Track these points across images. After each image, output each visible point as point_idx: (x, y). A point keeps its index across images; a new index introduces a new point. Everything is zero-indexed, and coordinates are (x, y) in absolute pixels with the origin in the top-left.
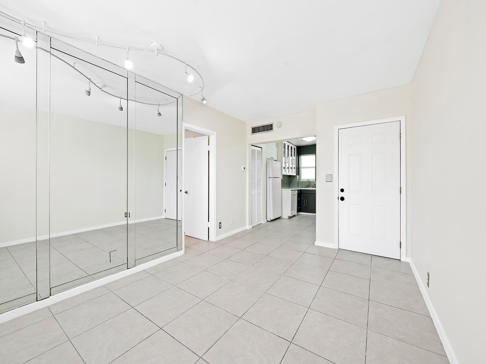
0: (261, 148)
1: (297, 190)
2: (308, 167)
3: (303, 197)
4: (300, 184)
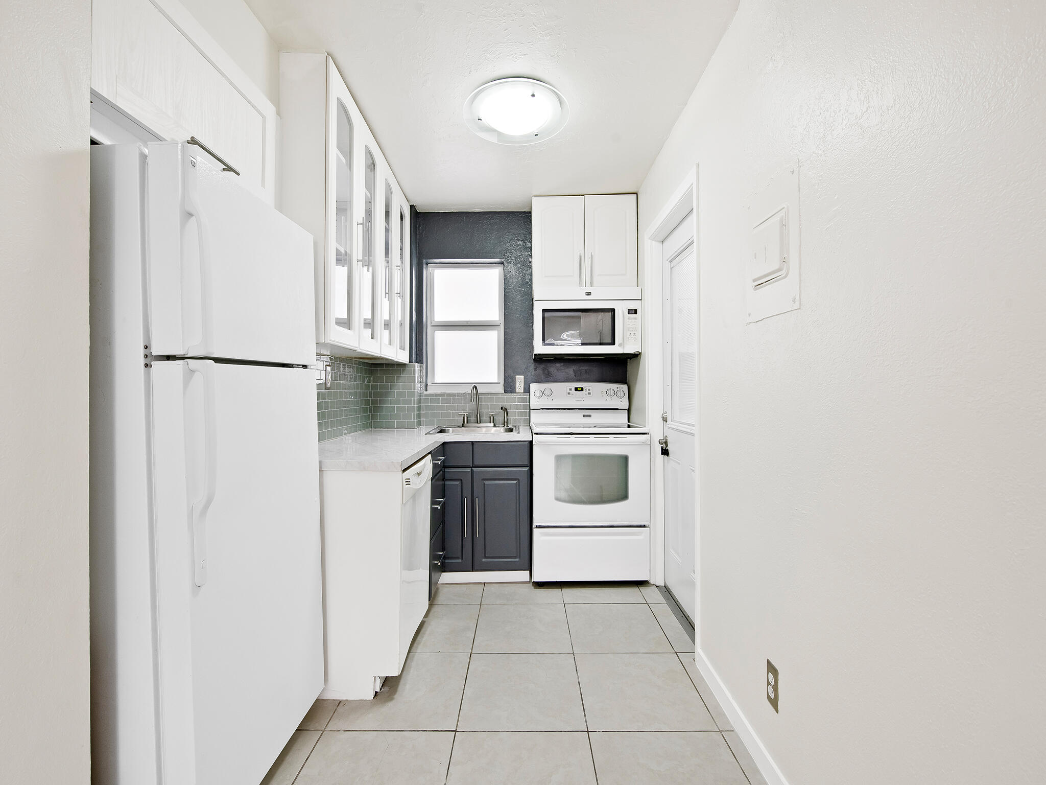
1: (430, 455)
2: (467, 324)
3: (458, 483)
4: (427, 408)
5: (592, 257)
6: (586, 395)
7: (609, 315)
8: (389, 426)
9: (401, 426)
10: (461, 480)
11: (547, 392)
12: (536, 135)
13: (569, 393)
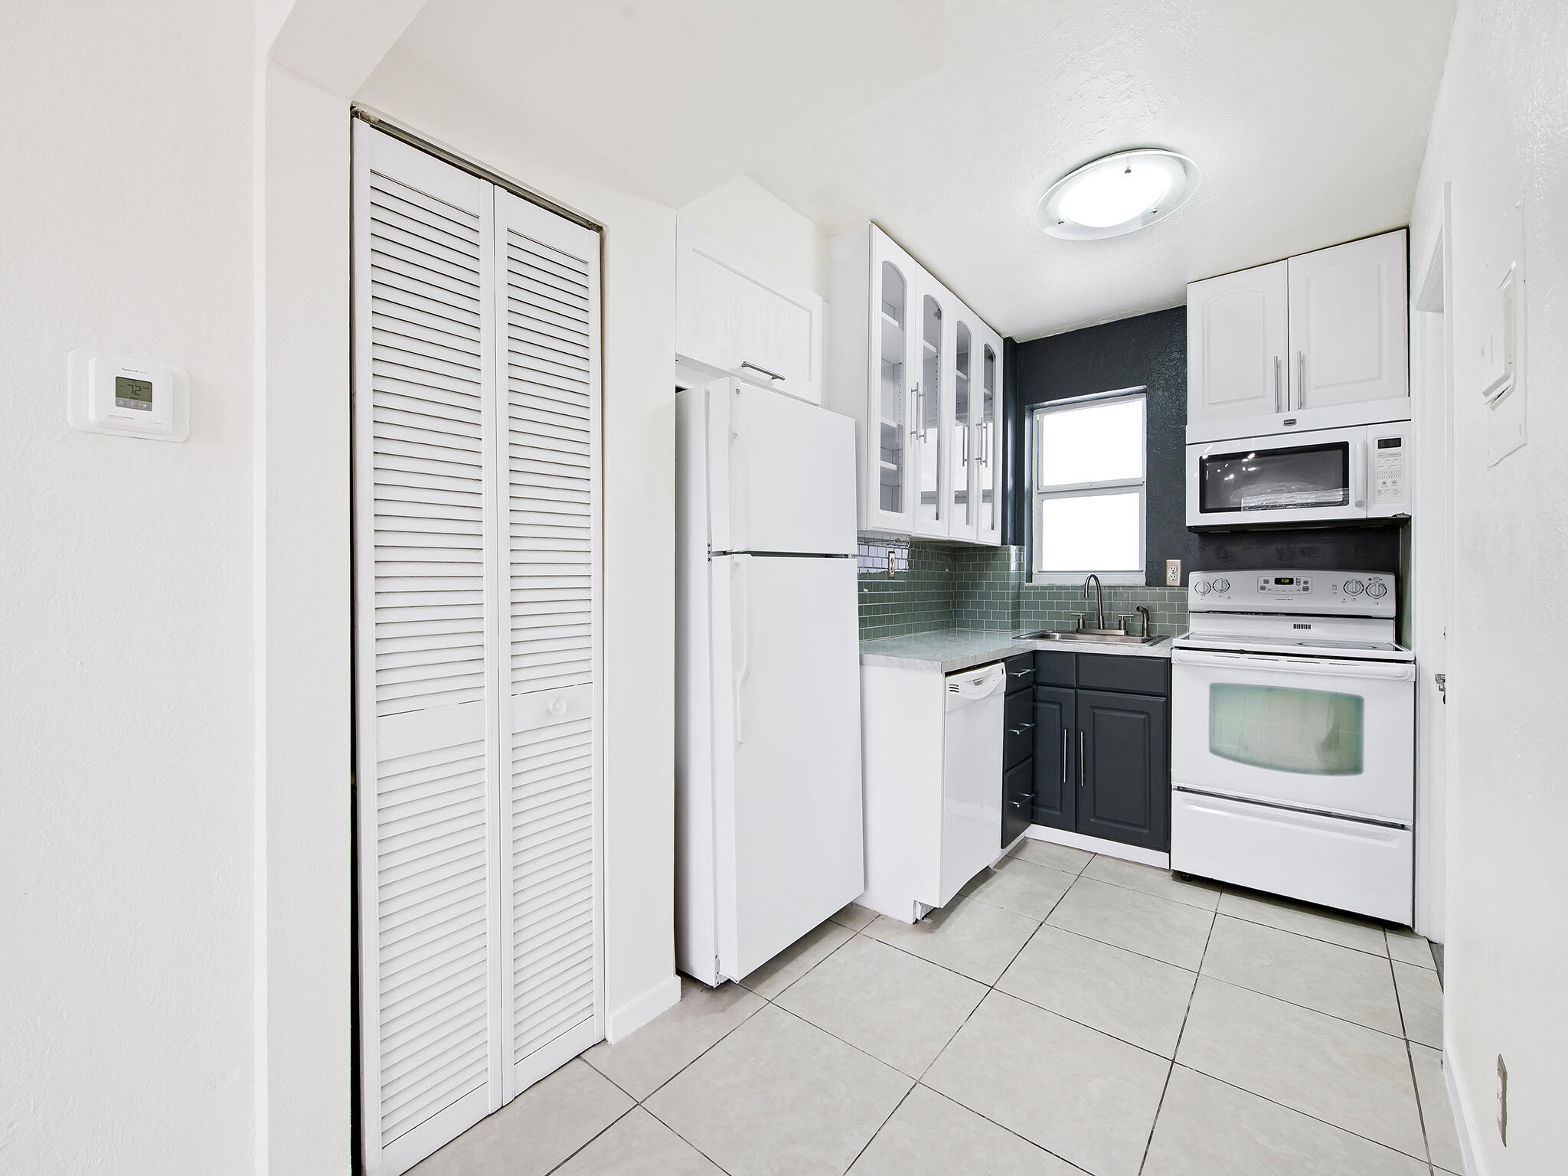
0: (599, 229)
1: (1003, 663)
2: (1092, 487)
3: (1056, 707)
4: (1029, 605)
5: (1302, 361)
6: (1298, 590)
7: (1340, 452)
8: (977, 626)
9: (991, 626)
10: (1061, 705)
11: (1218, 586)
12: (1155, 212)
13: (1263, 588)
